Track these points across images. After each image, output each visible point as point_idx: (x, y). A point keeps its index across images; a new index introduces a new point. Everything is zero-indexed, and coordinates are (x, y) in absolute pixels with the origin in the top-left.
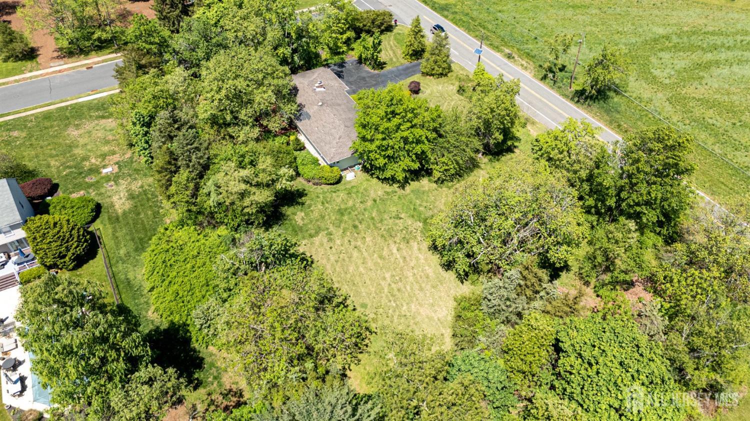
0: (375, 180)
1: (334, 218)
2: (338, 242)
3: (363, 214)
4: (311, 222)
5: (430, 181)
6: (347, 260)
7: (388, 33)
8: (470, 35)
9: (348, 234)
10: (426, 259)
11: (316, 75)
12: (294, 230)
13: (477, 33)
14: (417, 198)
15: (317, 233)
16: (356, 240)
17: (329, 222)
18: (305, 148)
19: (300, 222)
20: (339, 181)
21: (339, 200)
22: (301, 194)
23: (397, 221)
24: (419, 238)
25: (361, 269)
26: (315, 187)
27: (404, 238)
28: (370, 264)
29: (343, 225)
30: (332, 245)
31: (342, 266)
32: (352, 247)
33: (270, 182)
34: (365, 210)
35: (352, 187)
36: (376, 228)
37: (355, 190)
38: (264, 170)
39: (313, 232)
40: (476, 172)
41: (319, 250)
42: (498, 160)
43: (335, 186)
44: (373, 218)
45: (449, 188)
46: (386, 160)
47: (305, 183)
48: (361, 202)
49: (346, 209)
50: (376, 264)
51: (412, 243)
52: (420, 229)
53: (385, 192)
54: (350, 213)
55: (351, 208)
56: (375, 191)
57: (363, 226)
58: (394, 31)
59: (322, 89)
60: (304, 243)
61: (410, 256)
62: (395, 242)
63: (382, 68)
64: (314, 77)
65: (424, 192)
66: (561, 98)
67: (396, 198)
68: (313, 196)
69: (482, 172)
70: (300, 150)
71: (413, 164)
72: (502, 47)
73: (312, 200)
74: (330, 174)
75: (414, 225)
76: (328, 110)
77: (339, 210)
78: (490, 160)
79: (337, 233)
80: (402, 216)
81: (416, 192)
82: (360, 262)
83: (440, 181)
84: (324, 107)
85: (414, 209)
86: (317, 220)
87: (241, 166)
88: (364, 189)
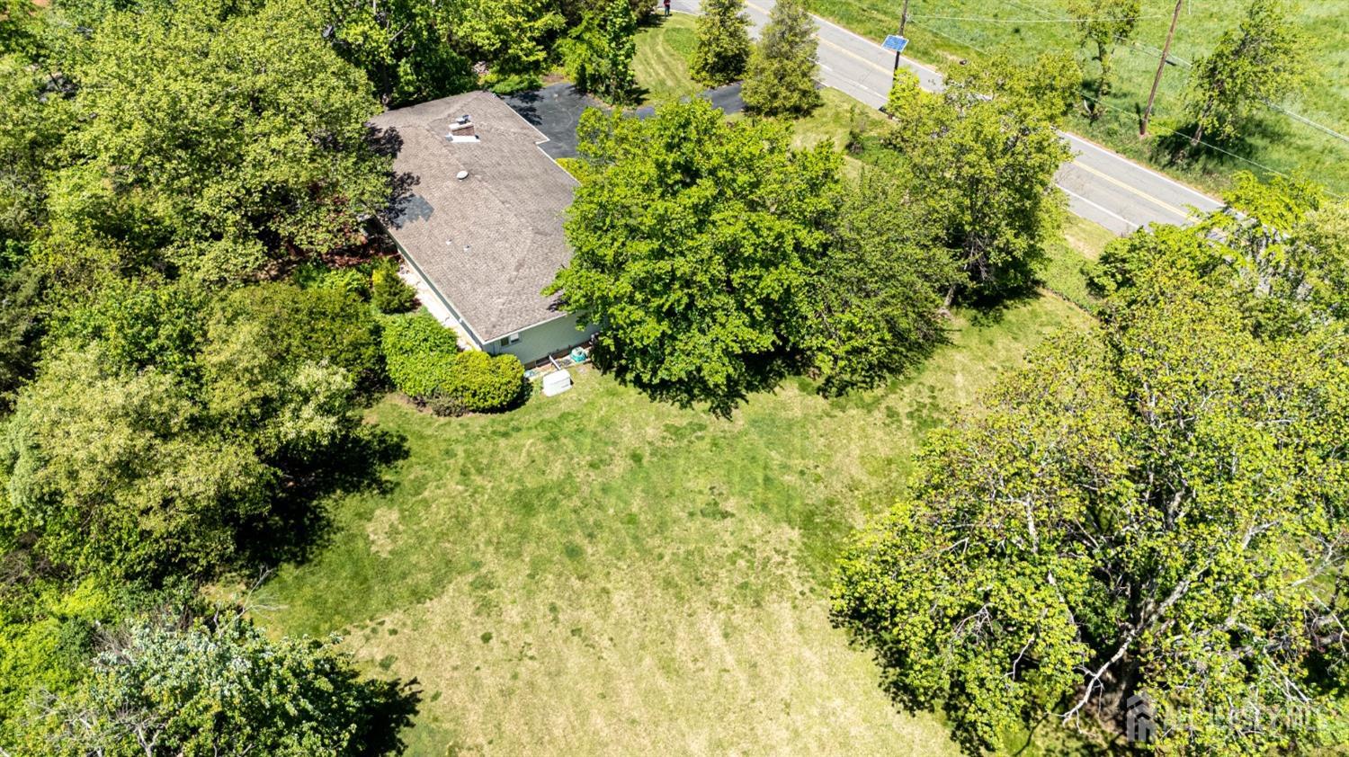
0: (632, 392)
1: (499, 524)
2: (513, 614)
3: (600, 507)
4: (421, 540)
5: (803, 387)
6: (543, 683)
7: (651, 30)
8: (851, 30)
9: (550, 580)
10: (830, 669)
11: (456, 107)
12: (359, 577)
13: (869, 25)
14: (769, 445)
15: (439, 583)
16: (575, 602)
17: (482, 539)
18: (415, 304)
19: (382, 546)
20: (519, 398)
21: (518, 461)
22: (393, 451)
23: (716, 525)
24: (796, 586)
25: (598, 721)
26: (443, 420)
27: (744, 586)
28: (629, 698)
29: (529, 549)
30: (489, 626)
31: (526, 710)
32: (562, 631)
33: (255, 410)
34: (605, 490)
35: (563, 417)
36: (645, 552)
37: (570, 426)
38: (227, 367)
39: (424, 578)
40: (939, 357)
41: (443, 648)
42: (998, 320)
43: (507, 415)
44: (632, 520)
45: (869, 408)
46: (665, 326)
47: (410, 408)
48: (592, 465)
49: (541, 492)
50: (651, 695)
51: (773, 605)
52: (793, 551)
53: (668, 428)
54: (554, 504)
55: (560, 487)
56: (636, 426)
57: (601, 547)
58: (665, 25)
59: (472, 139)
60: (388, 626)
61: (773, 657)
62: (715, 604)
63: (639, 102)
64: (452, 111)
65: (790, 425)
66: (1121, 158)
67: (705, 444)
68: (434, 452)
69: (958, 357)
70: (401, 309)
71: (754, 334)
72: (939, 52)
73: (429, 463)
74: (488, 378)
75: (772, 538)
76: (486, 190)
77: (520, 493)
78: (975, 321)
79: (509, 576)
80: (730, 505)
81: (764, 424)
82: (590, 690)
83: (835, 389)
84: (474, 184)
85: (767, 479)
86: (442, 536)
87: (139, 358)
88: (601, 422)
